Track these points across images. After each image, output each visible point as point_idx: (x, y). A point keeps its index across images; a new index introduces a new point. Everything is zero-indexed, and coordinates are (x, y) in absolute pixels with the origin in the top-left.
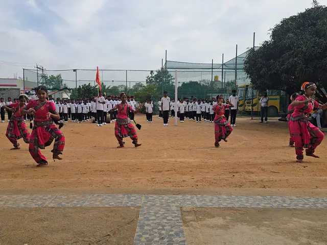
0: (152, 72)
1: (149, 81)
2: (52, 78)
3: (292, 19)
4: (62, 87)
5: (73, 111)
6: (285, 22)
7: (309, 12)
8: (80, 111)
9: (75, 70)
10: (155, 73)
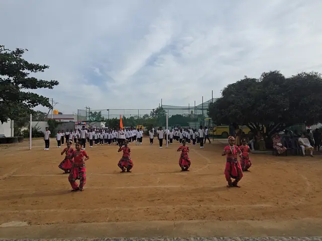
0: (153, 110)
1: (152, 114)
2: (96, 113)
3: (233, 85)
4: (100, 120)
5: (106, 138)
6: (230, 86)
7: (242, 81)
8: (109, 138)
9: (108, 110)
10: (155, 110)
